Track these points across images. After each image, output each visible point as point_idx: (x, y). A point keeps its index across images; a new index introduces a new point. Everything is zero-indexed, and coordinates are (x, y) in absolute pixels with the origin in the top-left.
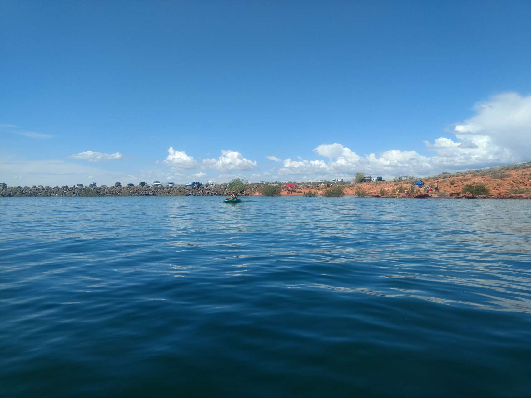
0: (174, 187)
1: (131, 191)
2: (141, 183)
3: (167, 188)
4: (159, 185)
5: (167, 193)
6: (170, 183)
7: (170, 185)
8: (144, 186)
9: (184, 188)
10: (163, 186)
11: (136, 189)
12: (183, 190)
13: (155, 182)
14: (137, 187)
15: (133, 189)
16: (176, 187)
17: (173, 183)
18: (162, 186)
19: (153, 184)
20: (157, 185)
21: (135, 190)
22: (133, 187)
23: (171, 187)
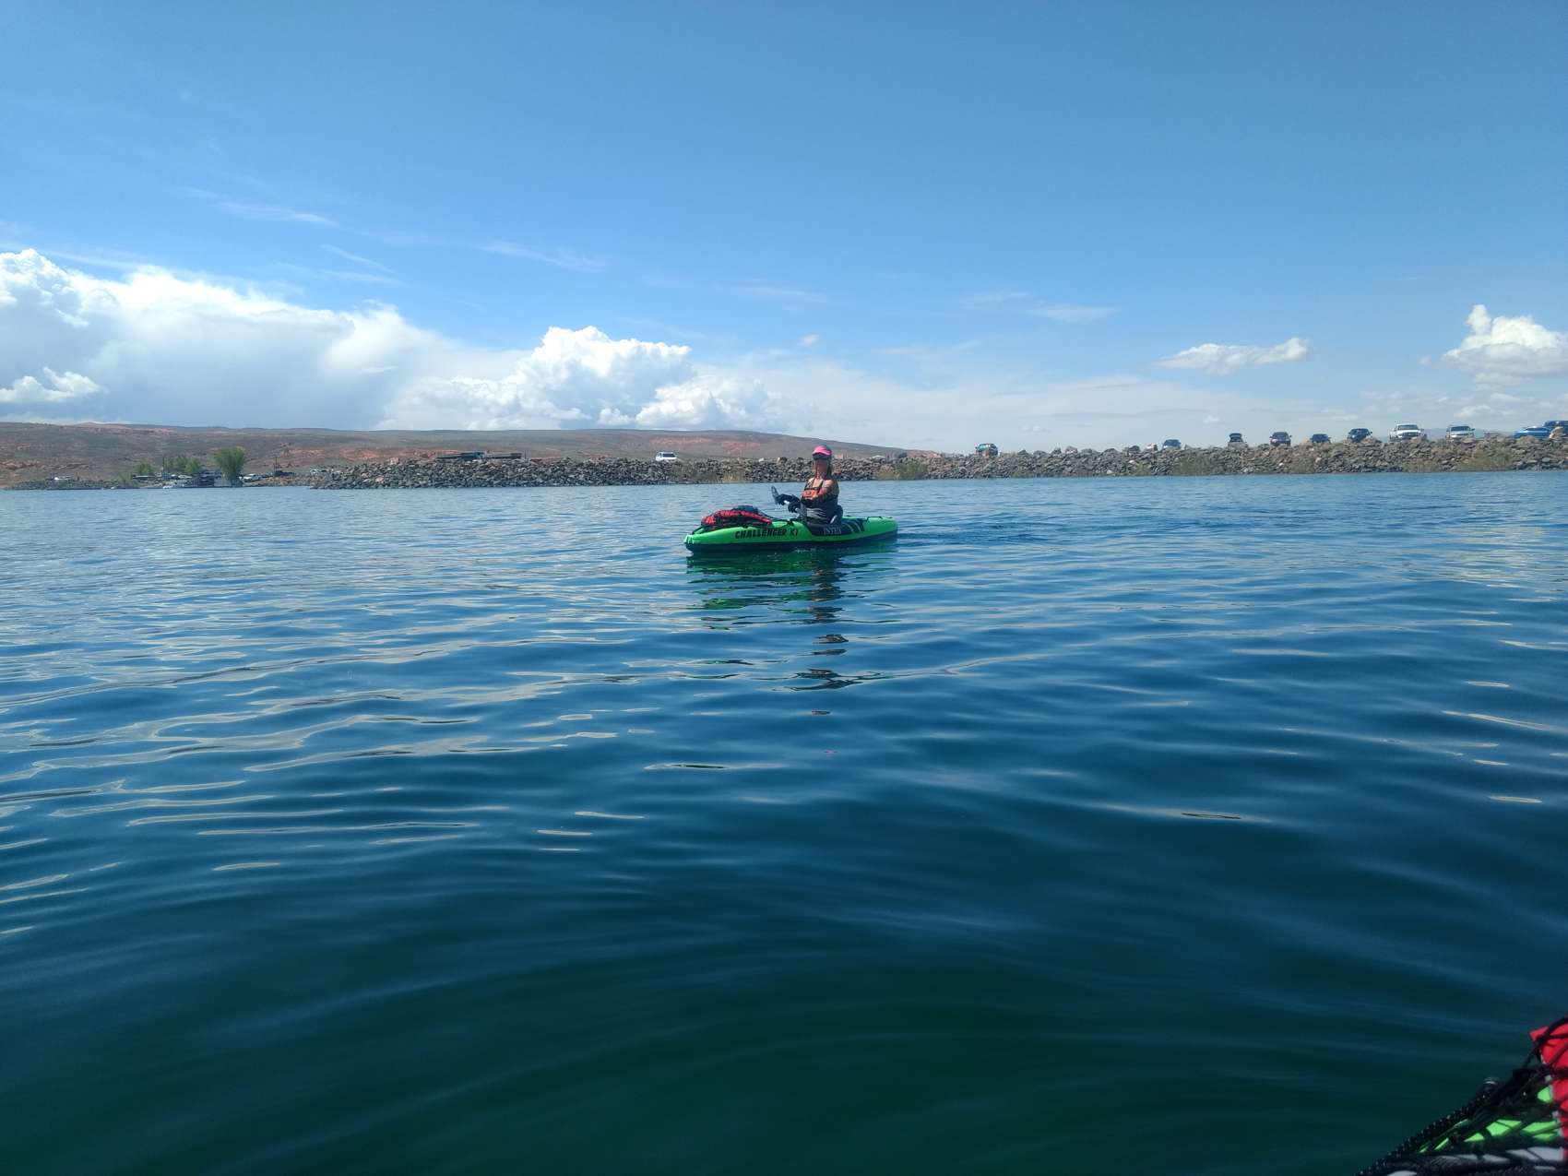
0: (1468, 440)
1: (1318, 459)
2: (1354, 431)
3: (1443, 444)
4: (1414, 435)
5: (1440, 461)
6: (1455, 429)
7: (1454, 435)
8: (1363, 442)
9: (1509, 444)
10: (1428, 438)
11: (1334, 450)
12: (1503, 449)
13: (1399, 428)
14: (1339, 445)
15: (1327, 451)
16: (1476, 442)
17: (1465, 428)
18: (1424, 439)
19: (1393, 434)
20: (1407, 436)
21: (1333, 453)
22: (1326, 446)
23: (1458, 441)
